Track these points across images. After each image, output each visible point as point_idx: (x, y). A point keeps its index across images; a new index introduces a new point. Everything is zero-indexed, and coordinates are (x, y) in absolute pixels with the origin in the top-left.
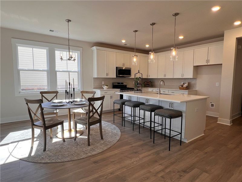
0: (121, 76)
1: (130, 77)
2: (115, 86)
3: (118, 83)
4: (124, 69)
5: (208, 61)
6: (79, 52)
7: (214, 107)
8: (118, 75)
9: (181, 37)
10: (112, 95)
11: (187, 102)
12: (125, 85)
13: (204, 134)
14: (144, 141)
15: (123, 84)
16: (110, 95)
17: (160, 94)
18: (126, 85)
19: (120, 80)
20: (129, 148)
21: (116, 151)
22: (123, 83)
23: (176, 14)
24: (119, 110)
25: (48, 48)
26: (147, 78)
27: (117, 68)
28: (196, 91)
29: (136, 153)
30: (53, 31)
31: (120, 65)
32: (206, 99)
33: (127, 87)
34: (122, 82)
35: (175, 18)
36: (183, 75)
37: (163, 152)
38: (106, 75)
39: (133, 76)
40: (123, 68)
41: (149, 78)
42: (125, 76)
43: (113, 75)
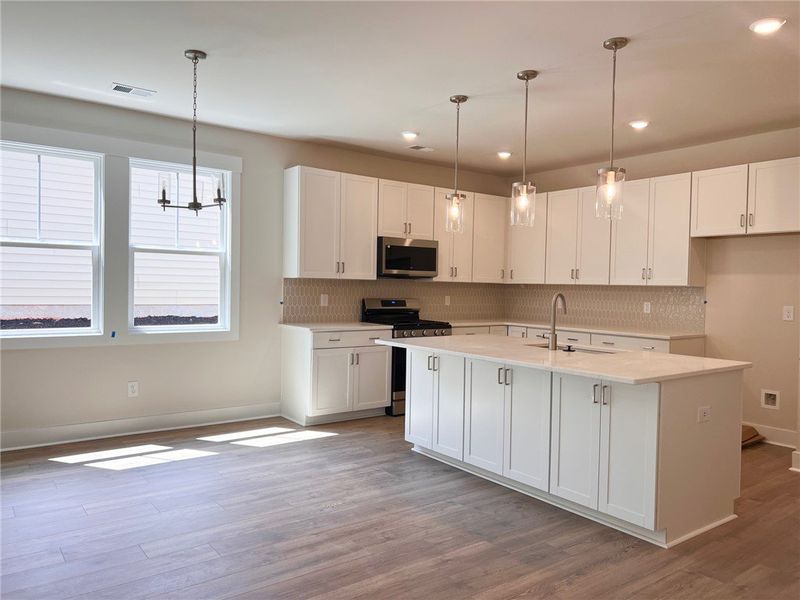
0: (395, 272)
1: (435, 279)
2: (370, 316)
3: (385, 303)
4: (407, 244)
5: (747, 219)
6: (228, 174)
7: (777, 407)
8: (387, 268)
9: (639, 126)
10: (358, 350)
11: (662, 382)
12: (410, 310)
13: (736, 516)
14: (490, 540)
15: (405, 305)
16: (351, 351)
17: (555, 347)
18: (416, 312)
19: (393, 291)
20: (432, 567)
21: (380, 577)
22: (403, 303)
23: (618, 43)
24: (389, 411)
25: (102, 155)
26: (501, 281)
27: (380, 239)
28: (704, 337)
29: (459, 585)
30: (127, 90)
31: (393, 231)
32: (738, 370)
33: (423, 316)
34: (400, 297)
35: (615, 57)
36: (647, 273)
37: (570, 584)
38: (335, 269)
39: (443, 275)
40: (405, 240)
41: (509, 282)
42: (412, 273)
43: (364, 267)
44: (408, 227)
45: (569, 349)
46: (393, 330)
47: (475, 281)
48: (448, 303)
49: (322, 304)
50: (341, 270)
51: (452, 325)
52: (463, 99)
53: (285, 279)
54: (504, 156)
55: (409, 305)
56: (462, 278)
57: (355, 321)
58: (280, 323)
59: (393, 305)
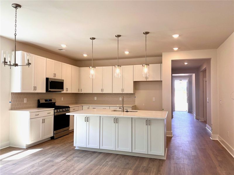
44: (55, 75)
45: (127, 111)
46: (54, 110)
47: (72, 92)
48: (62, 100)
49: (24, 102)
50: (35, 89)
51: (70, 106)
52: (94, 39)
53: (12, 93)
54: (85, 55)
55: (53, 101)
56: (69, 92)
57: (35, 108)
58: (9, 110)
59: (48, 101)
